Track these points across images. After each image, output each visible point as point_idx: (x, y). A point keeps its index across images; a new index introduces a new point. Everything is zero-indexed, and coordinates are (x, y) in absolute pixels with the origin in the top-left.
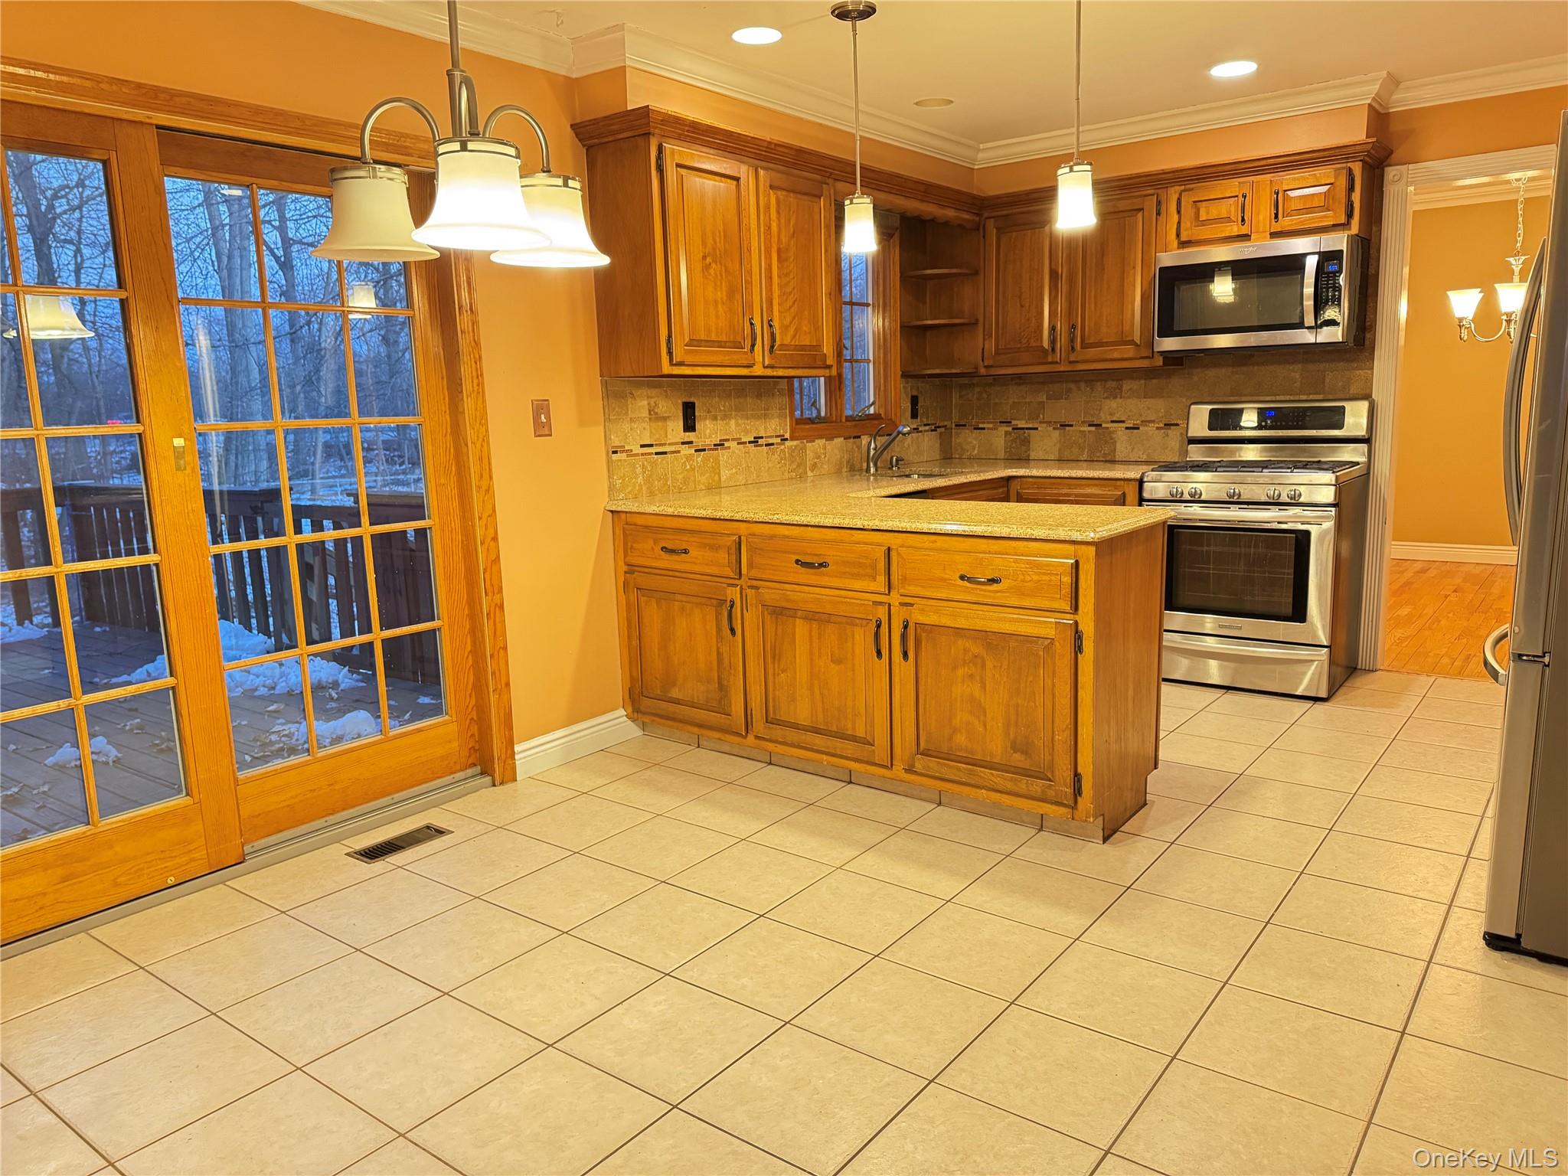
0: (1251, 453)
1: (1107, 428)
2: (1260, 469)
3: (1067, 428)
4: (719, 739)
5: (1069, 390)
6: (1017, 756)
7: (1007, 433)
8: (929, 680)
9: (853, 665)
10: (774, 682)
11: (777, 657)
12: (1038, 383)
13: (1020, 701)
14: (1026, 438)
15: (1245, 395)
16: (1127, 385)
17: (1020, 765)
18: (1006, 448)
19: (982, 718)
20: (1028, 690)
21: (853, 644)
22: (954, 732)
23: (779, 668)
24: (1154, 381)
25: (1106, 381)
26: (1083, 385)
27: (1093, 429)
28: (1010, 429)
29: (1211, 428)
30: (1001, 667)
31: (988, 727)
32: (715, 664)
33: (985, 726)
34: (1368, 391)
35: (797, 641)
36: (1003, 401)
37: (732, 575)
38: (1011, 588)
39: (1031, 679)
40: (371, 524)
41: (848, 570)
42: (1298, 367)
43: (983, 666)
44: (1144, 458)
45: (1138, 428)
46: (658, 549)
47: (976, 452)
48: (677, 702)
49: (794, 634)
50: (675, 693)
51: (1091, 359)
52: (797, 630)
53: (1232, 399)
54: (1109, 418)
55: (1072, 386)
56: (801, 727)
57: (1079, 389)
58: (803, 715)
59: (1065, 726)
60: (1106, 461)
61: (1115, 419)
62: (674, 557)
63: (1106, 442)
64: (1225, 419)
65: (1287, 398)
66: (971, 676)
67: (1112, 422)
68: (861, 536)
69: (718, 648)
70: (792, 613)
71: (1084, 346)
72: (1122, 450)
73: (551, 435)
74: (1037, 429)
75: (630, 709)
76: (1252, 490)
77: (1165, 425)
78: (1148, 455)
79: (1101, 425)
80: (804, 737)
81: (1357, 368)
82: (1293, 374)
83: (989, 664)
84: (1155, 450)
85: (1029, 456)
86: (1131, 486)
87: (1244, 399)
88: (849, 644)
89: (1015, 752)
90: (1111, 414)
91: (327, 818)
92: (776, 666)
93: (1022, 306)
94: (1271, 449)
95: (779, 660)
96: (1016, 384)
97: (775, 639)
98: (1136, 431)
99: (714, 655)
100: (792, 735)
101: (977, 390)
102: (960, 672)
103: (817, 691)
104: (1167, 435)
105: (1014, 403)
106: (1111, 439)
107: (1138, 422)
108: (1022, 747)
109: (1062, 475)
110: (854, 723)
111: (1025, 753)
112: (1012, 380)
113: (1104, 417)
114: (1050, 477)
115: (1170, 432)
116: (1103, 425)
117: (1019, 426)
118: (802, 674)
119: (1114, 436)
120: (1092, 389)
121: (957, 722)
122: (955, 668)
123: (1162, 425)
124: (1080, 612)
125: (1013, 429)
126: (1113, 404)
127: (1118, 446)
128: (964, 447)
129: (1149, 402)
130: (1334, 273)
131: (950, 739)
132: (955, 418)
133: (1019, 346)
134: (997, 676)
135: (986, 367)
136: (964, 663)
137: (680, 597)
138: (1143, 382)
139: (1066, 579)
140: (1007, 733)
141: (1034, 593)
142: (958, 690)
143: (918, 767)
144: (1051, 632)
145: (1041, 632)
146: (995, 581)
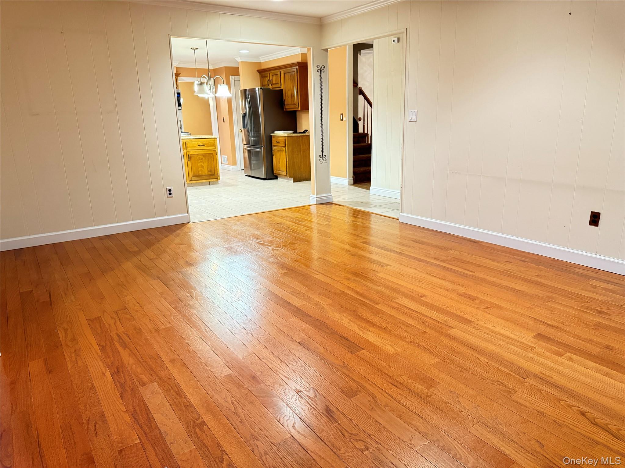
6: (209, 173)
13: (209, 164)
19: (203, 168)
20: (210, 162)
22: (199, 172)
30: (206, 159)
33: (204, 170)
38: (206, 146)
39: (210, 160)
66: (201, 162)
102: (199, 161)
108: (210, 171)
121: (199, 169)
124: (216, 149)
136: (200, 160)
139: (214, 144)
140: (208, 170)
141: (210, 146)
142: (199, 164)
143: (193, 179)
144: (213, 152)
145: (211, 152)
146: (204, 145)
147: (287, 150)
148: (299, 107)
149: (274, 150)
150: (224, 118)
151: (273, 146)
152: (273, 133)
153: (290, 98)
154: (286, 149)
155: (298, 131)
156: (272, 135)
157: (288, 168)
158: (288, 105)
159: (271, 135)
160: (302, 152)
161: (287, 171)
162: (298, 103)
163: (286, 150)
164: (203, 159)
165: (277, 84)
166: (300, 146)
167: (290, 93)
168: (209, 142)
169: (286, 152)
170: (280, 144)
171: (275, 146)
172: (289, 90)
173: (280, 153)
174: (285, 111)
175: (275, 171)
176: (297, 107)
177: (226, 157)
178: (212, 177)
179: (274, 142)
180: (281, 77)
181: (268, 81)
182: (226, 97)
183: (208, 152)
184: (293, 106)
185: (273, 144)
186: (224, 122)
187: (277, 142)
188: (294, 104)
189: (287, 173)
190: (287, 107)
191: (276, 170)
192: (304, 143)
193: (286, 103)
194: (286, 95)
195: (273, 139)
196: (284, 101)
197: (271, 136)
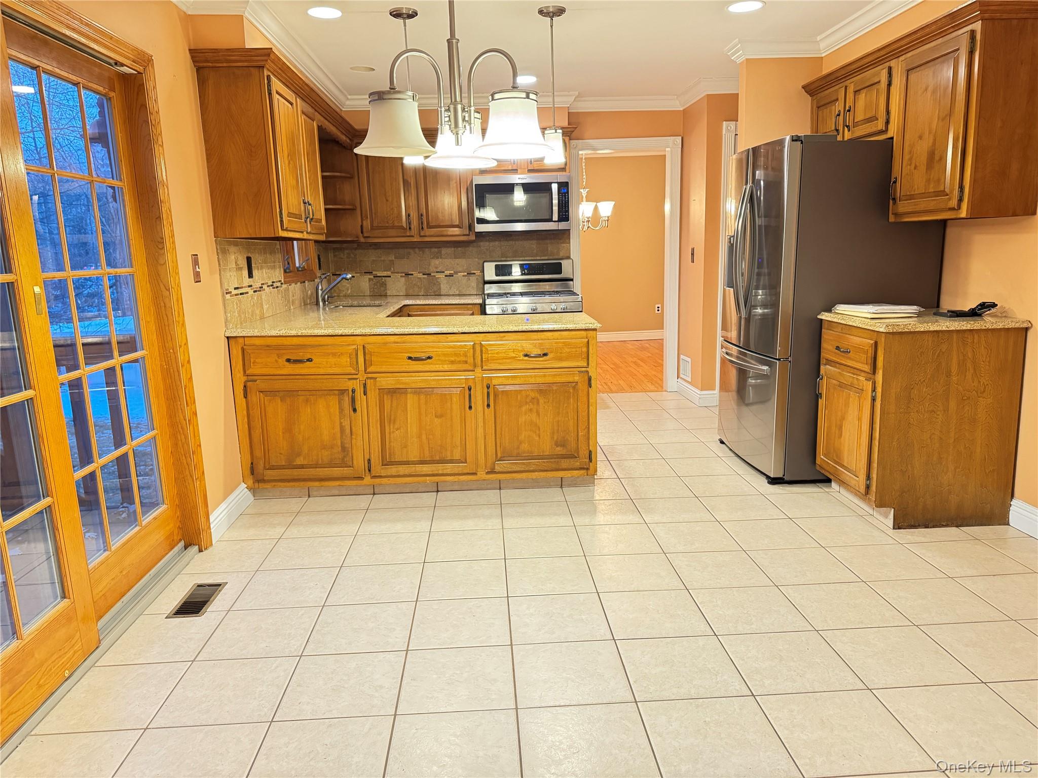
0: (517, 288)
1: (435, 276)
2: (544, 295)
3: (410, 276)
4: (339, 485)
5: (409, 253)
6: (559, 449)
7: (370, 280)
8: (504, 416)
9: (452, 416)
10: (390, 437)
11: (392, 422)
12: (389, 248)
13: (560, 419)
14: (383, 282)
15: (509, 257)
16: (444, 251)
17: (560, 453)
18: (370, 289)
19: (538, 432)
20: (564, 411)
21: (451, 404)
22: (520, 444)
23: (393, 427)
24: (459, 249)
25: (431, 248)
26: (417, 250)
27: (426, 276)
28: (372, 277)
29: (497, 275)
30: (548, 402)
31: (541, 437)
32: (339, 435)
33: (540, 437)
34: (568, 255)
35: (408, 409)
36: (365, 259)
37: (353, 372)
38: (553, 358)
39: (565, 405)
40: (120, 356)
41: (447, 359)
42: (534, 242)
43: (538, 403)
44: (457, 293)
45: (453, 276)
46: (282, 361)
47: (349, 292)
48: (302, 467)
49: (406, 405)
50: (299, 461)
51: (431, 235)
52: (408, 401)
53: (503, 259)
54: (435, 270)
55: (411, 251)
56: (410, 463)
57: (415, 253)
58: (414, 455)
59: (584, 427)
60: (435, 295)
61: (438, 270)
62: (301, 365)
63: (434, 284)
64: (502, 270)
65: (530, 258)
66: (531, 410)
67: (437, 272)
68: (453, 338)
69: (341, 423)
70: (403, 390)
71: (429, 227)
72: (444, 288)
73: (200, 281)
74: (390, 277)
75: (250, 482)
76: (543, 306)
77: (468, 274)
78: (459, 291)
79: (430, 274)
80: (414, 468)
81: (563, 243)
82: (532, 246)
83: (541, 401)
84: (463, 288)
85: (386, 293)
86: (476, 308)
87: (508, 259)
88: (449, 404)
89: (557, 447)
90: (436, 268)
91: (122, 600)
92: (392, 427)
93: (387, 200)
94: (529, 286)
95: (394, 423)
96: (373, 249)
97: (391, 410)
98: (451, 277)
99: (338, 429)
100: (402, 470)
101: (346, 252)
102: (524, 409)
103: (424, 437)
104: (469, 280)
105: (373, 260)
106: (437, 282)
107: (452, 272)
108: (562, 443)
109: (437, 303)
110: (452, 452)
111: (563, 446)
112: (371, 246)
113: (432, 269)
114: (429, 305)
115: (471, 278)
116: (432, 274)
117: (378, 275)
118: (413, 428)
119: (439, 280)
120: (423, 252)
121: (522, 437)
122: (520, 407)
123: (466, 274)
124: (590, 366)
125: (374, 277)
126: (437, 262)
127: (442, 286)
128: (340, 289)
129: (458, 261)
130: (565, 193)
131: (518, 448)
132: (332, 270)
133: (387, 225)
134: (546, 407)
135: (365, 237)
136: (526, 403)
137: (303, 393)
138: (453, 249)
139: (585, 349)
140: (552, 438)
141: (567, 359)
142: (522, 419)
143: (497, 468)
144: (576, 378)
145: (571, 379)
146: (545, 355)
147: (879, 390)
148: (964, 206)
149: (825, 379)
150: (693, 250)
151: (823, 361)
152: (829, 310)
153: (923, 168)
154: (874, 383)
155: (947, 303)
156: (825, 316)
157: (875, 465)
158: (911, 197)
159: (819, 317)
160: (953, 404)
161: (869, 477)
162: (961, 188)
163: (874, 390)
164: (538, 400)
165: (873, 119)
166: (949, 375)
167: (923, 148)
168: (566, 344)
169: (874, 399)
170: (849, 358)
171: (829, 362)
172: (920, 137)
173: (849, 396)
174: (894, 223)
175: (821, 457)
176: (954, 203)
177: (689, 362)
178: (565, 463)
179: (830, 348)
180: (892, 88)
181: (839, 115)
182: (527, 159)
183: (558, 379)
184: (931, 203)
185: (823, 354)
186: (693, 261)
187: (838, 348)
188: (943, 193)
189: (868, 487)
190: (903, 207)
191: (825, 455)
192: (969, 365)
193: (900, 190)
194: (907, 157)
195: (826, 334)
196: (895, 182)
197: (821, 320)
